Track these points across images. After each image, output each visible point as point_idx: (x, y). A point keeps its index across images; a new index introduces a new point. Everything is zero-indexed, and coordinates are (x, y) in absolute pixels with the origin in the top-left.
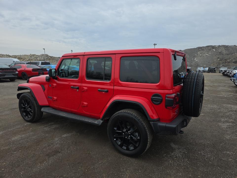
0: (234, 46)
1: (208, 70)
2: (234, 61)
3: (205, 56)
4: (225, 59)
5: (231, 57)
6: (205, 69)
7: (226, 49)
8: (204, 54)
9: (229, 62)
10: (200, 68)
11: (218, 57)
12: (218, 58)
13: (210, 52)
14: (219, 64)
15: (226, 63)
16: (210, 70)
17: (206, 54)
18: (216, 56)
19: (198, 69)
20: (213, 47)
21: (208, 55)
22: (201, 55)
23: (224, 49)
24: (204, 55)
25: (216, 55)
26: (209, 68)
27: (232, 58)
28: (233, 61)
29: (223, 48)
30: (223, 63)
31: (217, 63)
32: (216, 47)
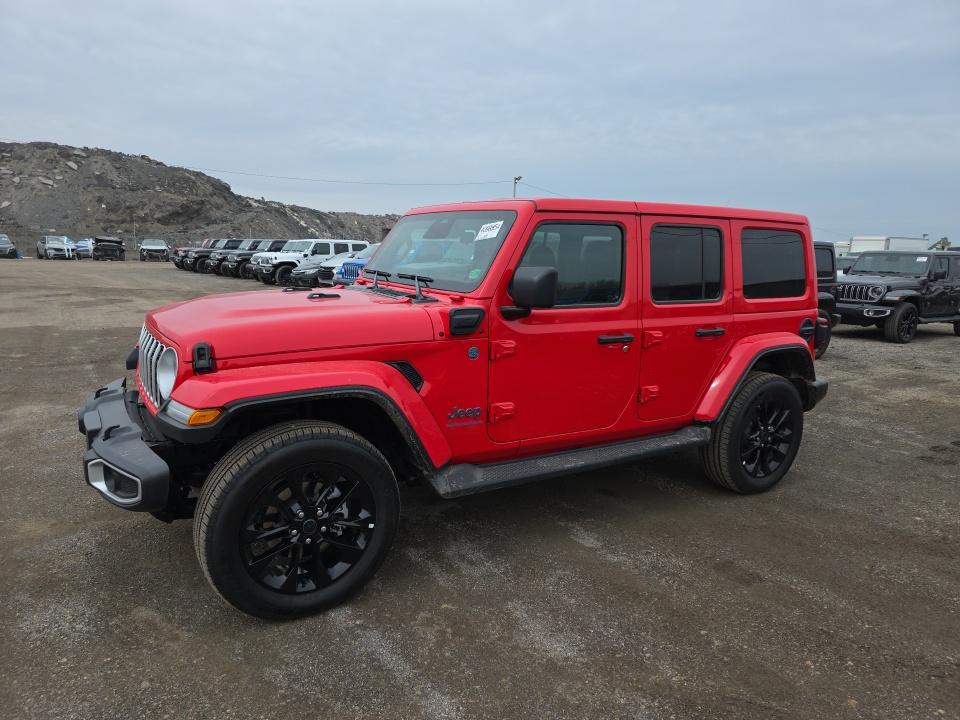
0: (142, 156)
1: (95, 250)
2: (158, 215)
3: (39, 186)
4: (128, 208)
5: (145, 200)
6: (81, 243)
7: (118, 166)
8: (30, 175)
9: (143, 220)
10: (58, 240)
11: (97, 195)
12: (100, 200)
13: (56, 171)
14: (108, 225)
15: (132, 221)
16: (106, 250)
17: (40, 178)
18: (89, 189)
19: (47, 246)
20: (65, 152)
21: (51, 182)
22: (16, 179)
23: (111, 168)
24: (33, 181)
25: (88, 186)
26: (97, 241)
27: (152, 206)
28: (156, 217)
29: (108, 163)
30: (123, 222)
31: (98, 221)
32: (76, 152)
